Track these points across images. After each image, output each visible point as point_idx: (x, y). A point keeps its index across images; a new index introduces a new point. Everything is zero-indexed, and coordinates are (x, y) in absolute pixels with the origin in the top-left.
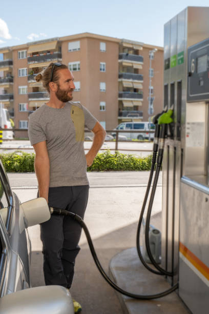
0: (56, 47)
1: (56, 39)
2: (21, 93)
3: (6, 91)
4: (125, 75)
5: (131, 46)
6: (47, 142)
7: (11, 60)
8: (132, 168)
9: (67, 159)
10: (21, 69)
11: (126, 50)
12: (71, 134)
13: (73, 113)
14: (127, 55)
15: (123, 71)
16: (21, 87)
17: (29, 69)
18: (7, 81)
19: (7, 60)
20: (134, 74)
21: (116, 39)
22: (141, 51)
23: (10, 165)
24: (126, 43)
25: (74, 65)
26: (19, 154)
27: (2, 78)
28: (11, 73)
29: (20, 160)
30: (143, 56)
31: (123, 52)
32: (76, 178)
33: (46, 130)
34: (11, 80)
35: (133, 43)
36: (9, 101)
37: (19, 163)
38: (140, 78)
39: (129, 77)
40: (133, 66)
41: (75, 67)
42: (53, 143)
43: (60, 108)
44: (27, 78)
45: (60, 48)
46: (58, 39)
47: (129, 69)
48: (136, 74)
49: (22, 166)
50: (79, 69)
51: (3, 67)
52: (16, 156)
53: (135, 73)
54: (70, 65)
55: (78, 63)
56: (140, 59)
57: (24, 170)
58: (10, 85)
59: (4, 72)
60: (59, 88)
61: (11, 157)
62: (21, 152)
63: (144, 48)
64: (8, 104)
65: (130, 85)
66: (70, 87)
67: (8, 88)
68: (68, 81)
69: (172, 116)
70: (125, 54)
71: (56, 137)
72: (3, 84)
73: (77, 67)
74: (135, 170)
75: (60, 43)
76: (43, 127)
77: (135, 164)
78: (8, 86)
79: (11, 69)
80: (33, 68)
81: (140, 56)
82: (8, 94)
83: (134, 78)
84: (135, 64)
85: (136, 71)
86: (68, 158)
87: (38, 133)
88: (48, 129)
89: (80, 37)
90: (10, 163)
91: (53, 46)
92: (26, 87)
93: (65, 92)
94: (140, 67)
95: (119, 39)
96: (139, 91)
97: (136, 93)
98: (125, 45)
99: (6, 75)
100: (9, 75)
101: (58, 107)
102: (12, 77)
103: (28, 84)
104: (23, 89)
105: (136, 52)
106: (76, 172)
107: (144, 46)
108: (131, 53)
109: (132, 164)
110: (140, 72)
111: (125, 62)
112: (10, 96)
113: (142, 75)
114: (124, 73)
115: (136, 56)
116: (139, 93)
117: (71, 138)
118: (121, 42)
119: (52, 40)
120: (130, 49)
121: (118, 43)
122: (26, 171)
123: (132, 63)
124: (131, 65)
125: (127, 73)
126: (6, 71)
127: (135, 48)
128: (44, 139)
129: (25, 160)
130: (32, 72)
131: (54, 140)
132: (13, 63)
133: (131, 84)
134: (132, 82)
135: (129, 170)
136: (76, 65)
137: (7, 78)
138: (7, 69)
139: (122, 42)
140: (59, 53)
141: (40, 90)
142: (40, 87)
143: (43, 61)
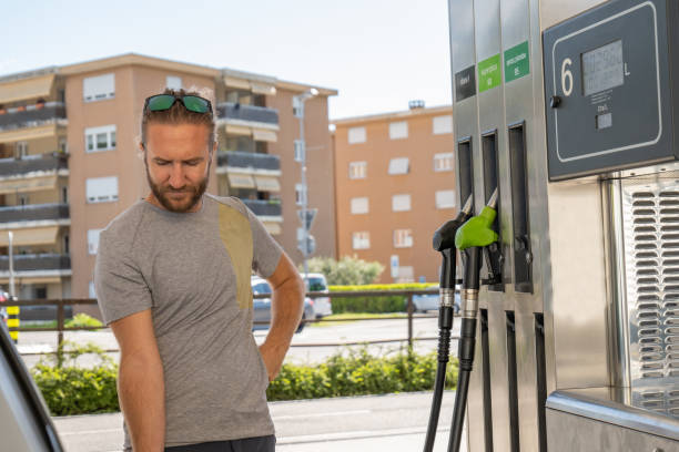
0: (52, 91)
1: (51, 70)
4: (235, 156)
5: (245, 86)
6: (155, 311)
8: (287, 392)
9: (215, 358)
11: (235, 95)
14: (237, 107)
15: (228, 147)
20: (256, 155)
21: (206, 68)
22: (272, 97)
24: (232, 77)
25: (99, 136)
30: (277, 111)
31: (226, 100)
32: (243, 413)
33: (153, 276)
35: (249, 78)
38: (272, 164)
39: (243, 163)
40: (252, 136)
41: (102, 141)
42: (173, 315)
45: (60, 94)
46: (57, 72)
47: (243, 142)
48: (261, 156)
50: (114, 145)
53: (258, 151)
54: (90, 137)
55: (109, 129)
56: (271, 118)
63: (278, 89)
65: (250, 184)
69: (496, 225)
70: (231, 104)
73: (109, 141)
74: (293, 398)
75: (62, 81)
76: (144, 269)
77: (293, 381)
81: (270, 108)
83: (258, 164)
84: (257, 129)
85: (262, 146)
86: (219, 355)
87: (129, 287)
88: (160, 273)
89: (113, 64)
91: (44, 89)
94: (271, 138)
95: (213, 70)
96: (272, 197)
97: (264, 202)
98: (229, 83)
105: (260, 100)
106: (241, 397)
107: (280, 85)
108: (247, 104)
109: (287, 382)
110: (270, 148)
111: (233, 126)
113: (278, 157)
114: (229, 152)
115: (260, 109)
116: (272, 202)
117: (225, 298)
118: (220, 74)
119: (41, 73)
120: (243, 93)
121: (212, 78)
123: (250, 128)
124: (247, 132)
125: (239, 154)
127: (256, 90)
128: (147, 303)
131: (176, 306)
133: (250, 179)
134: (253, 176)
135: (280, 399)
136: (104, 135)
139: (223, 77)
140: (60, 104)
141: (8, 200)
142: (10, 194)
143: (15, 126)
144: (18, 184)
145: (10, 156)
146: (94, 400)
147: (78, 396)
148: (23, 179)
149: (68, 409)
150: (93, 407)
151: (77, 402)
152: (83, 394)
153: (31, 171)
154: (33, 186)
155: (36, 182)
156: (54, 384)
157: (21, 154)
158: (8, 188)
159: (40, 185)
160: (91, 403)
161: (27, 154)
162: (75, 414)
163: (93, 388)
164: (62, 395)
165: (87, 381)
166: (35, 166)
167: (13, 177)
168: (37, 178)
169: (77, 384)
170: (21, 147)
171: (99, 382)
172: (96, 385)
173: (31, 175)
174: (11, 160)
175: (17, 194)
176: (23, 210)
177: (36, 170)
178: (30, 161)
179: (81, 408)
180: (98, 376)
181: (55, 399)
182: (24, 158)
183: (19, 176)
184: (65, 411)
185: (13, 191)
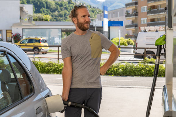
2: (143, 23)
3: (133, 22)
6: (72, 57)
7: (136, 1)
10: (143, 7)
12: (88, 53)
13: (91, 38)
16: (142, 19)
17: (148, 7)
18: (133, 16)
19: (134, 1)
23: (117, 71)
26: (123, 64)
27: (131, 14)
28: (136, 10)
29: (123, 68)
34: (136, 15)
36: (135, 28)
37: (123, 70)
42: (75, 59)
43: (82, 35)
44: (147, 13)
49: (124, 72)
51: (131, 6)
52: (121, 65)
57: (126, 75)
58: (136, 18)
59: (132, 9)
60: (78, 22)
61: (118, 65)
62: (124, 63)
64: (134, 31)
66: (85, 21)
67: (134, 20)
68: (84, 16)
71: (77, 55)
72: (131, 17)
76: (68, 48)
78: (134, 19)
79: (136, 7)
80: (151, 6)
82: (134, 24)
88: (72, 49)
90: (116, 70)
92: (146, 19)
93: (82, 24)
99: (133, 12)
100: (135, 11)
101: (80, 35)
102: (137, 12)
103: (147, 17)
104: (144, 20)
112: (135, 25)
117: (87, 55)
122: (127, 75)
126: (133, 9)
129: (126, 68)
130: (150, 9)
132: (138, 3)
137: (133, 13)
138: (134, 7)
141: (155, 20)
142: (156, 19)
143: (157, 1)
144: (157, 16)
145: (156, 9)
146: (152, 73)
147: (147, 72)
148: (159, 15)
149: (145, 75)
150: (151, 75)
151: (147, 73)
152: (149, 72)
153: (161, 12)
154: (161, 16)
155: (162, 15)
156: (141, 68)
157: (159, 8)
158: (155, 17)
159: (163, 16)
160: (150, 74)
161: (160, 8)
162: (147, 76)
163: (151, 70)
164: (143, 71)
165: (150, 69)
166: (162, 11)
167: (156, 14)
168: (162, 14)
169: (148, 69)
170: (159, 6)
171: (153, 69)
172: (152, 70)
173: (161, 13)
174: (156, 10)
175: (158, 18)
176: (159, 22)
177: (162, 12)
178: (161, 10)
179: (148, 75)
180: (153, 67)
181: (142, 72)
182: (160, 9)
183: (158, 14)
184: (144, 75)
185: (156, 18)
